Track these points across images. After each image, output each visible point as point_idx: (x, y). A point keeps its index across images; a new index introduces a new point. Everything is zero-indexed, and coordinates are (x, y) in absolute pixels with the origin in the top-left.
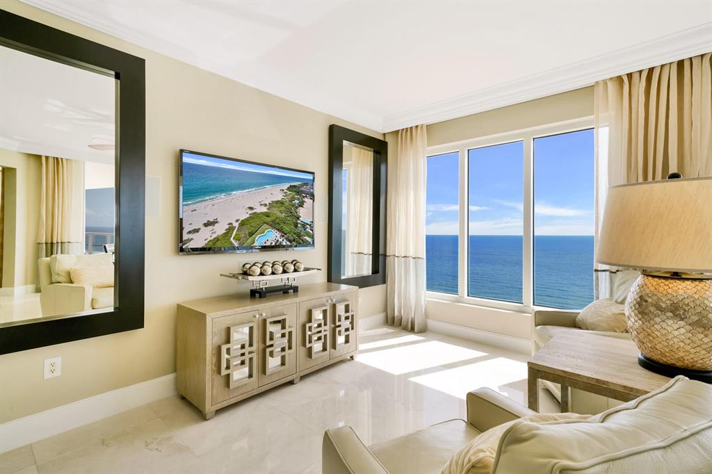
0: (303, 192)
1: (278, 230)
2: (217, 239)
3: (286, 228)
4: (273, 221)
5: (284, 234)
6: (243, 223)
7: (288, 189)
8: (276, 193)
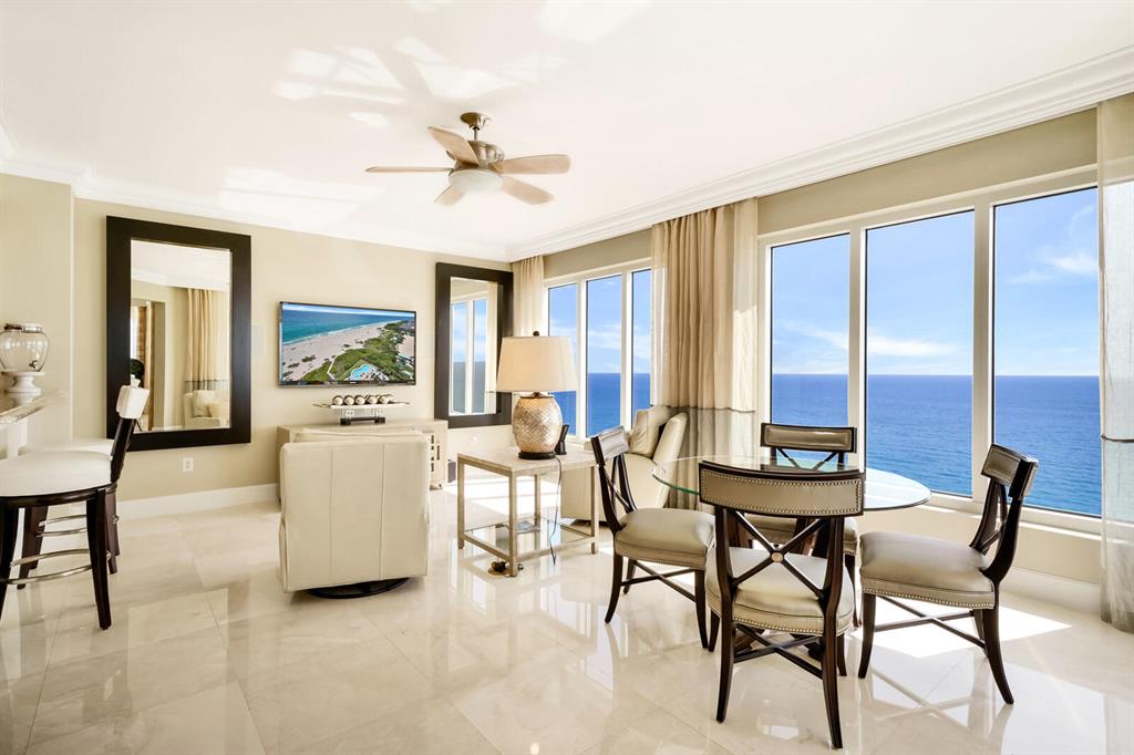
0: (402, 329)
1: (375, 365)
2: (315, 372)
3: (383, 363)
4: (370, 357)
5: (380, 368)
6: (339, 359)
7: (386, 327)
8: (373, 332)
